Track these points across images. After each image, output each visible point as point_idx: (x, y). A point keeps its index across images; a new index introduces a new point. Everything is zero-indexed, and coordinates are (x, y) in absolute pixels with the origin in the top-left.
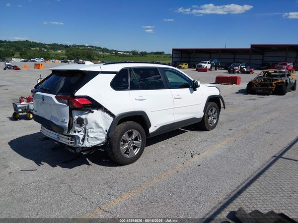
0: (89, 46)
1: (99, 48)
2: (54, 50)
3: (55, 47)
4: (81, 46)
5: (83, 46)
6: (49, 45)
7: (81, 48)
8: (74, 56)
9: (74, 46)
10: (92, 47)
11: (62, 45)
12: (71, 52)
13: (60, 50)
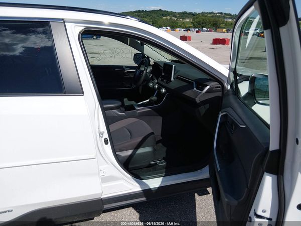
0: (218, 13)
1: (229, 15)
2: (183, 19)
3: (184, 15)
4: (210, 13)
5: (212, 13)
6: (179, 13)
7: (209, 15)
8: (199, 24)
9: (203, 13)
10: (221, 13)
11: (190, 14)
12: (198, 20)
13: (188, 18)
